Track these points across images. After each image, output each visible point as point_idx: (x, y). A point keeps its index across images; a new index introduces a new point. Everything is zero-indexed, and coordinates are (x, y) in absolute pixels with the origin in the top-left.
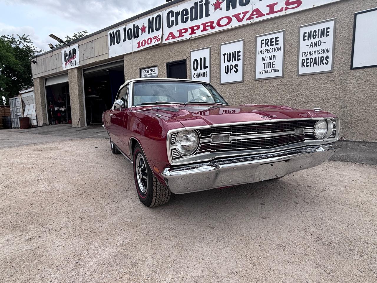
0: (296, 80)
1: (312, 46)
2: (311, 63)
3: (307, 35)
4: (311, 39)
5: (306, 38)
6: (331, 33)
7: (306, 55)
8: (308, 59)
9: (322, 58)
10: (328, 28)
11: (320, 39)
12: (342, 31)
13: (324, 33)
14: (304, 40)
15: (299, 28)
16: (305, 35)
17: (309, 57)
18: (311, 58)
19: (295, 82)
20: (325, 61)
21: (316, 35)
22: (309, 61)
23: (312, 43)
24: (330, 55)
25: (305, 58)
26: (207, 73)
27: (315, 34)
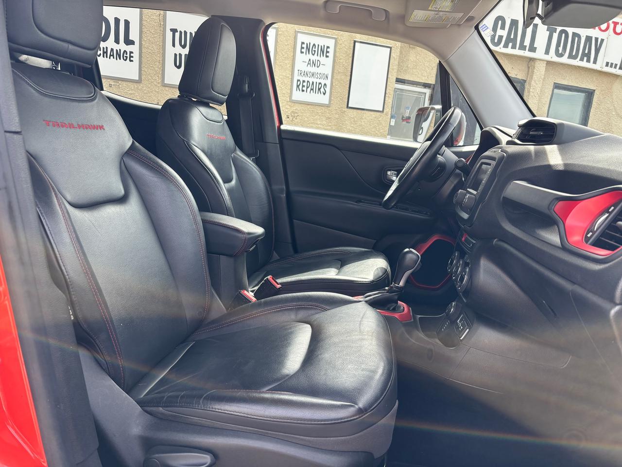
0: (289, 107)
1: (310, 64)
2: (307, 88)
3: (304, 46)
4: (309, 53)
5: (304, 50)
6: (331, 55)
7: (302, 74)
8: (304, 81)
9: (320, 85)
10: (328, 47)
11: (318, 58)
12: (341, 57)
13: (324, 51)
14: (302, 52)
15: (296, 32)
16: (303, 46)
17: (306, 79)
18: (308, 81)
19: (287, 111)
20: (322, 90)
21: (315, 51)
22: (305, 84)
23: (310, 60)
24: (328, 82)
25: (301, 79)
26: (132, 55)
27: (314, 49)
